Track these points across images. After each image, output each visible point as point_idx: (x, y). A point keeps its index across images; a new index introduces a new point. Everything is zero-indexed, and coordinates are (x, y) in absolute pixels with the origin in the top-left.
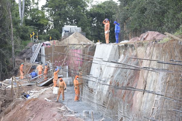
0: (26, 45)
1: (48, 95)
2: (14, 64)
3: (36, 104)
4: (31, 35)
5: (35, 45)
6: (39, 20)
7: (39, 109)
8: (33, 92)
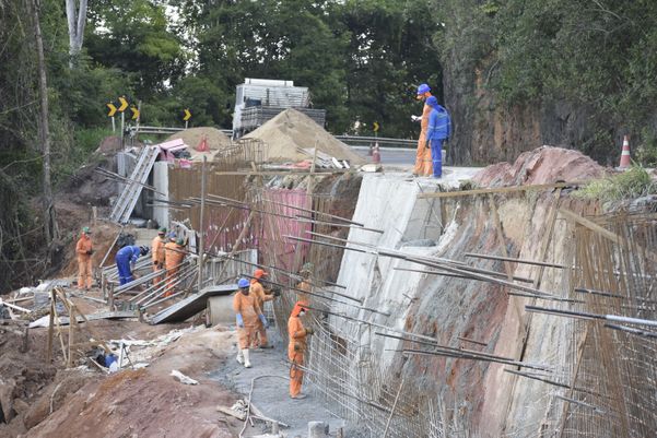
0: (91, 147)
1: (185, 361)
2: (51, 226)
3: (140, 392)
4: (111, 106)
5: (127, 150)
6: (142, 39)
7: (150, 410)
8: (128, 343)
